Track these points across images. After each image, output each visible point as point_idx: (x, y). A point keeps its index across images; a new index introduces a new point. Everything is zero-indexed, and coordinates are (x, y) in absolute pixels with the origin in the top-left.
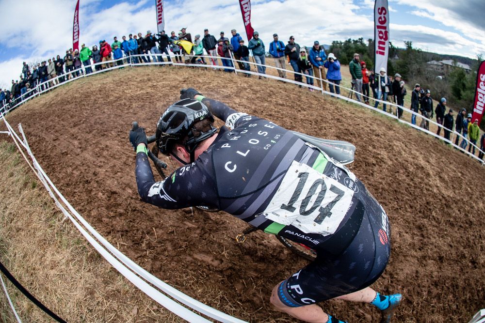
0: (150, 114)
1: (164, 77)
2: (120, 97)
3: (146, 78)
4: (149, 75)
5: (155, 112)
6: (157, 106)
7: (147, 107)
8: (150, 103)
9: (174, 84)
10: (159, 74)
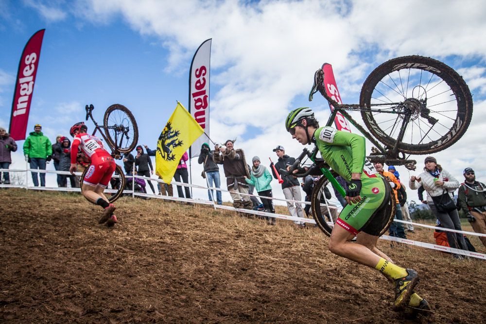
0: (166, 282)
1: (197, 223)
2: (100, 239)
3: (160, 219)
4: (167, 215)
5: (177, 279)
6: (183, 270)
7: (159, 267)
8: (167, 260)
9: (217, 237)
10: (187, 218)
